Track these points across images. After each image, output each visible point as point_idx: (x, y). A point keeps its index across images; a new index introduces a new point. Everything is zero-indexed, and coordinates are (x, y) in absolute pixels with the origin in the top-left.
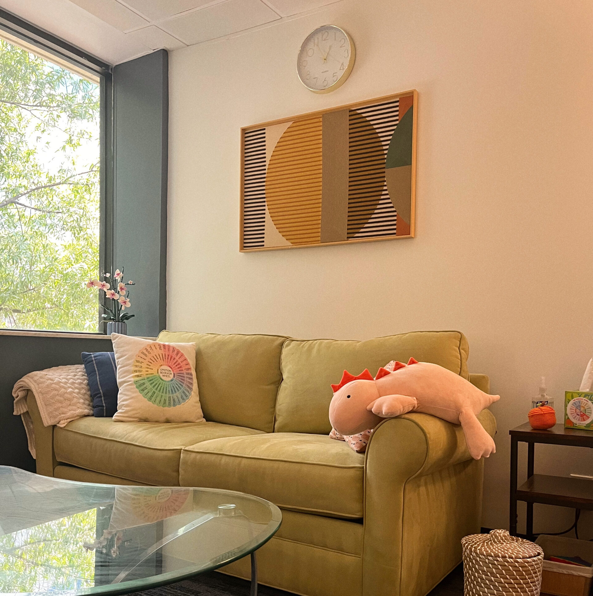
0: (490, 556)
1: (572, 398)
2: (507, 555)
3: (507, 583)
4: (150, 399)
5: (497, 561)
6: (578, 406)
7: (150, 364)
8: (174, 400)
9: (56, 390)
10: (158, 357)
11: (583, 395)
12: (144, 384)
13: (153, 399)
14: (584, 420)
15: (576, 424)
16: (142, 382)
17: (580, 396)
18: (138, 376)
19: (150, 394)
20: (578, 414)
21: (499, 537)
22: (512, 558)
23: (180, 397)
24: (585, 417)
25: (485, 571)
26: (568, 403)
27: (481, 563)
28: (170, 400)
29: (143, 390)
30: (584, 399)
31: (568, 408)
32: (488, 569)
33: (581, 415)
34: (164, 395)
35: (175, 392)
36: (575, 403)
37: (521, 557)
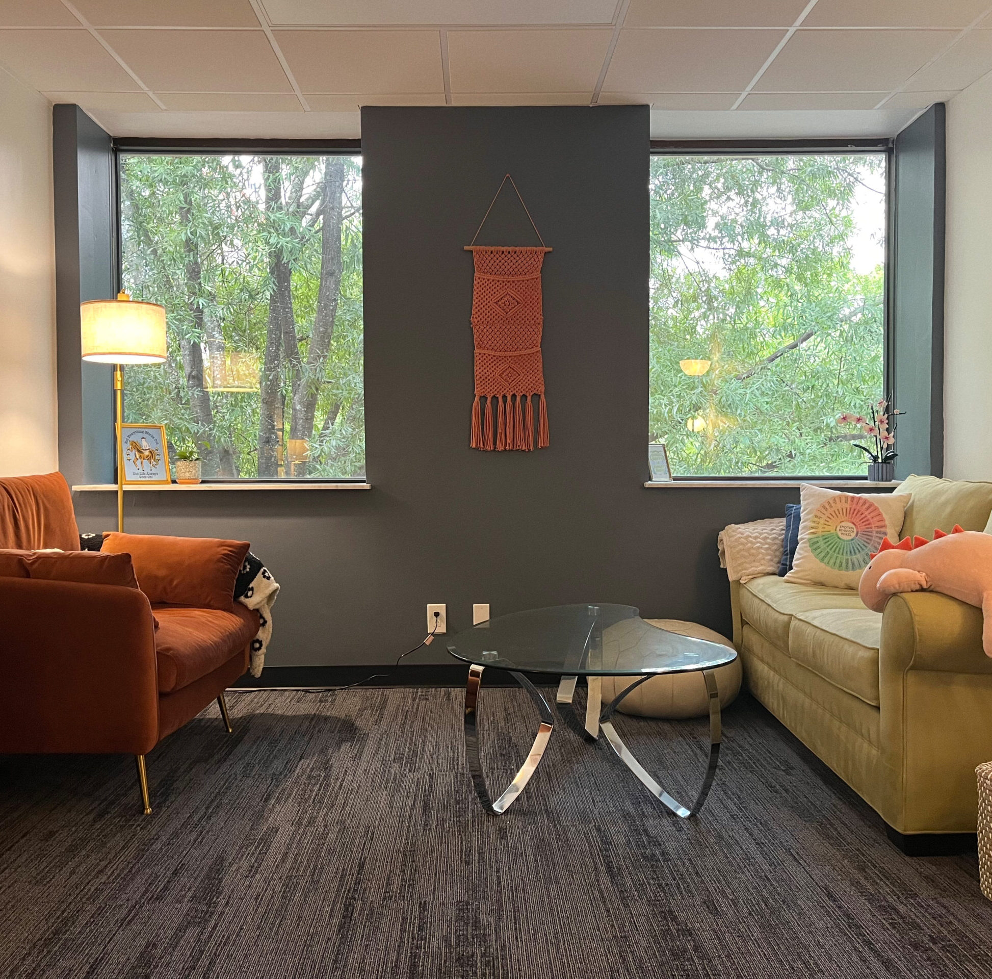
4: (822, 560)
7: (828, 520)
8: (853, 564)
9: (742, 544)
10: (841, 512)
12: (817, 542)
13: (826, 560)
16: (816, 540)
18: (813, 533)
19: (823, 554)
23: (861, 560)
28: (847, 563)
29: (816, 549)
34: (840, 556)
35: (855, 553)
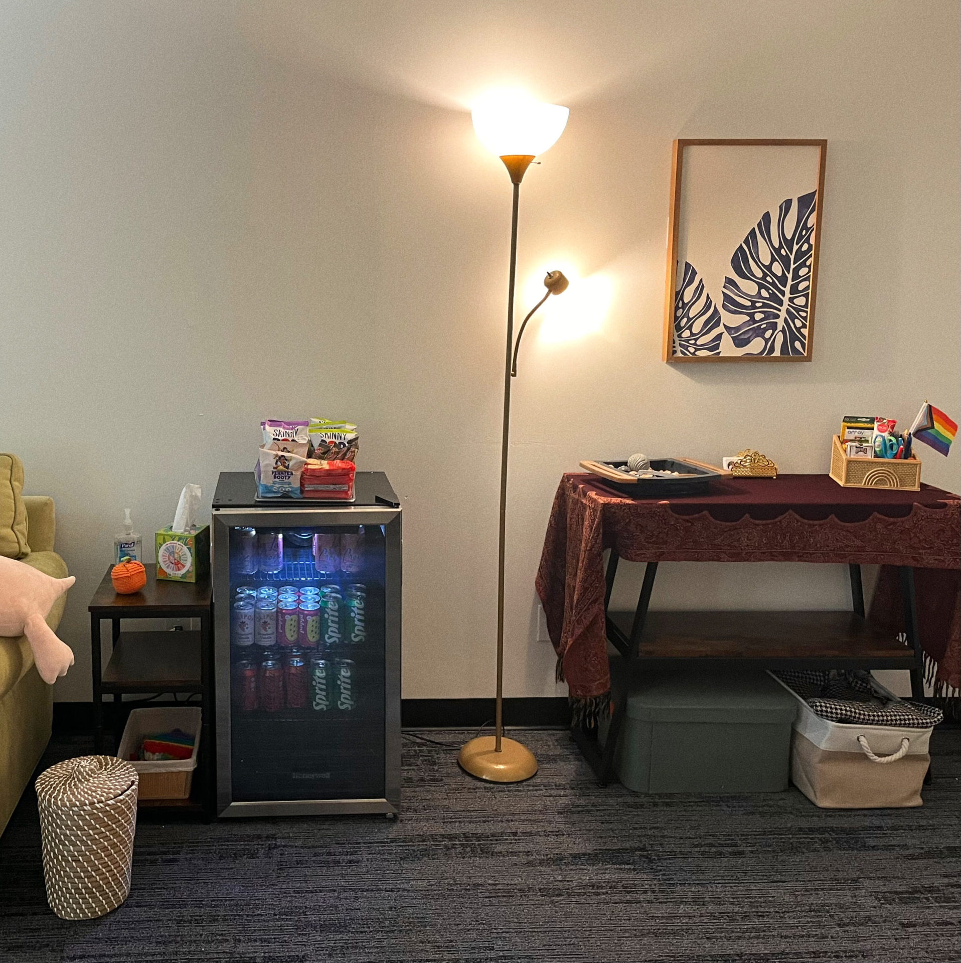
0: (74, 807)
1: (165, 542)
2: (95, 800)
3: (97, 834)
5: (84, 810)
6: (171, 552)
11: (177, 538)
14: (179, 570)
15: (170, 575)
17: (173, 540)
20: (171, 562)
21: (85, 773)
22: (102, 802)
24: (179, 565)
25: (69, 826)
26: (160, 547)
27: (63, 816)
30: (178, 544)
31: (160, 554)
32: (73, 823)
33: (175, 563)
36: (167, 548)
37: (113, 797)
